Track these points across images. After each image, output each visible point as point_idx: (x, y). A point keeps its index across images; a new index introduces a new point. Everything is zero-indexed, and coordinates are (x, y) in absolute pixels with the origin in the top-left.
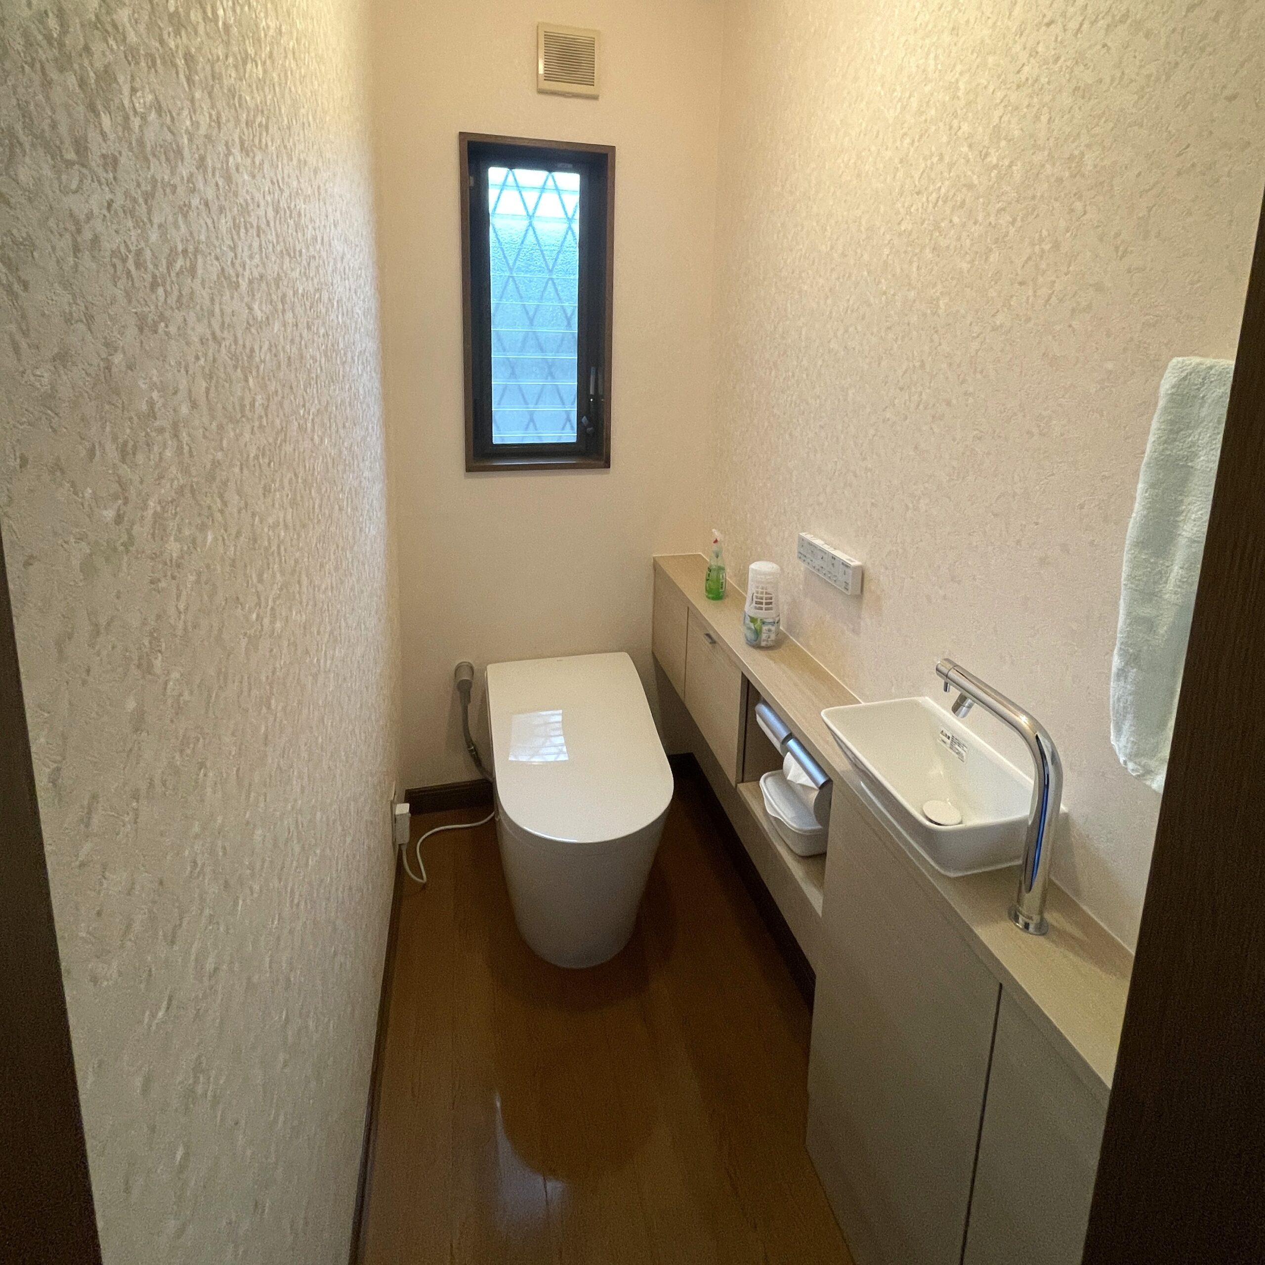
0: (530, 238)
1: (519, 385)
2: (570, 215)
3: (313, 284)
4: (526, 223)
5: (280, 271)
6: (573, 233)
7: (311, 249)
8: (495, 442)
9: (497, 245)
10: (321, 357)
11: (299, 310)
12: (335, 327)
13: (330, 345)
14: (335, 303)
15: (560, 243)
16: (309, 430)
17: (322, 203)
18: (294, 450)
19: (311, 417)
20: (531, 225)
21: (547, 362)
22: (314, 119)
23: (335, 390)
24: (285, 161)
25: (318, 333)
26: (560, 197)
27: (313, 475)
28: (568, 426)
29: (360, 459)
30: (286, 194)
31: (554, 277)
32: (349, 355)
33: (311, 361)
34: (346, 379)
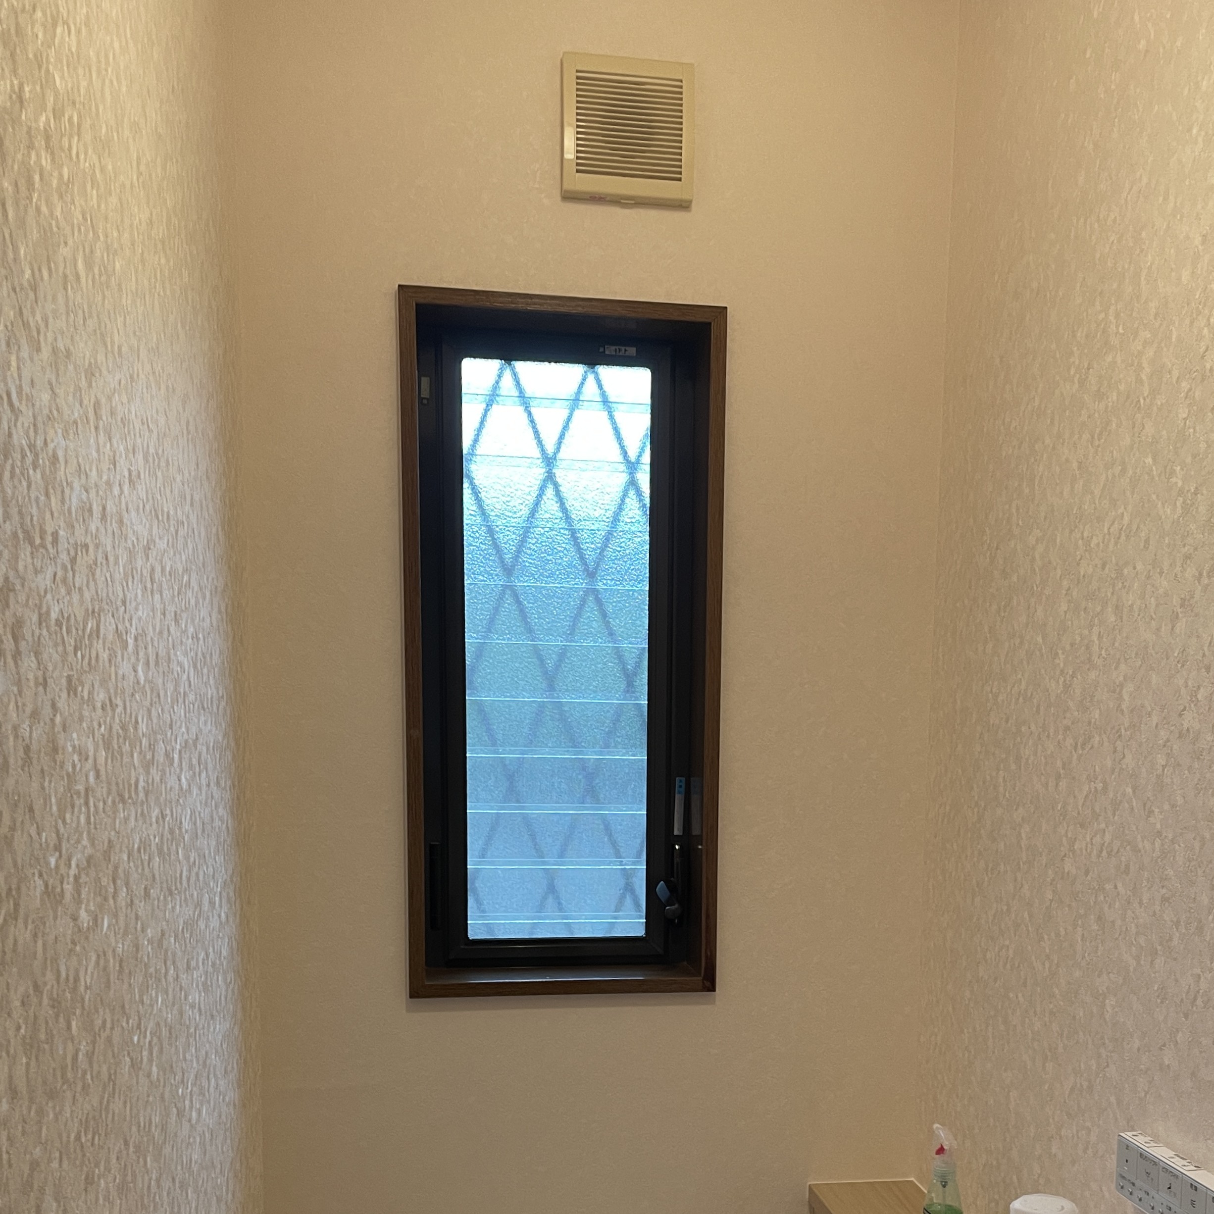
0: (550, 504)
1: (525, 817)
2: (632, 456)
3: (82, 601)
4: (539, 472)
5: (11, 574)
6: (639, 493)
7: (79, 531)
8: (472, 935)
9: (479, 520)
10: (96, 750)
11: (51, 654)
12: (128, 692)
13: (116, 727)
14: (131, 642)
15: (610, 514)
16: (68, 896)
17: (102, 438)
18: (35, 935)
19: (73, 871)
20: (550, 477)
21: (584, 768)
22: (89, 266)
23: (126, 819)
24: (25, 354)
25: (91, 700)
26: (611, 417)
27: (75, 989)
28: (628, 901)
29: (182, 965)
30: (26, 419)
31: (600, 586)
32: (161, 748)
33: (76, 758)
34: (152, 798)
